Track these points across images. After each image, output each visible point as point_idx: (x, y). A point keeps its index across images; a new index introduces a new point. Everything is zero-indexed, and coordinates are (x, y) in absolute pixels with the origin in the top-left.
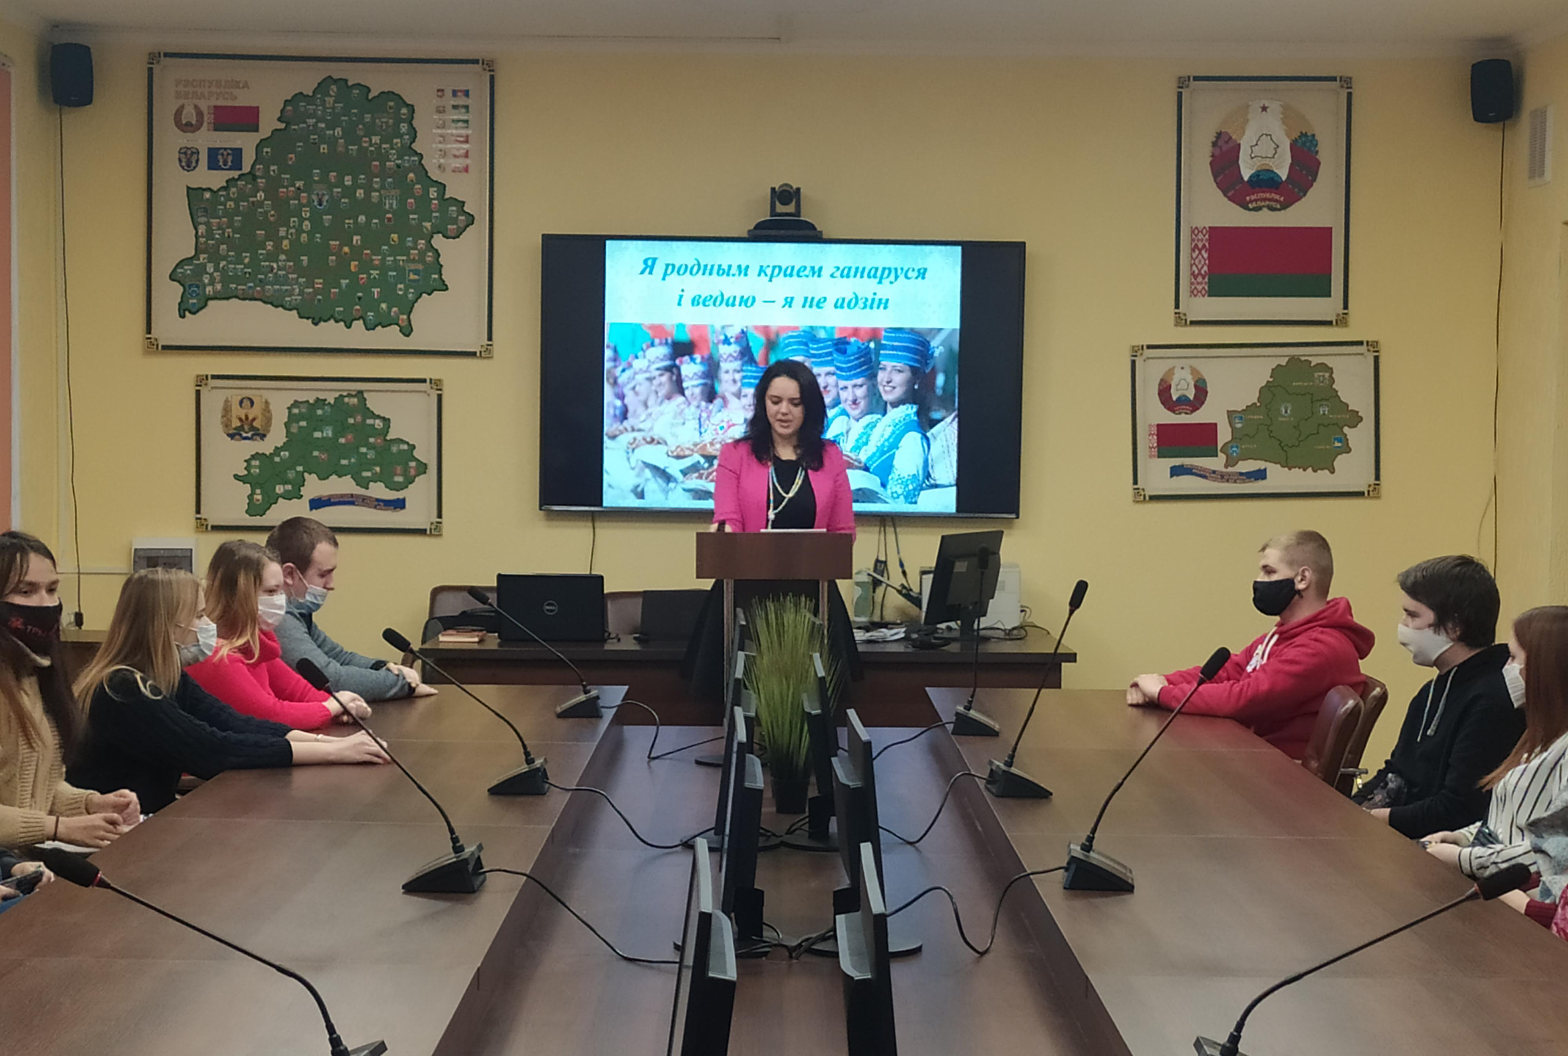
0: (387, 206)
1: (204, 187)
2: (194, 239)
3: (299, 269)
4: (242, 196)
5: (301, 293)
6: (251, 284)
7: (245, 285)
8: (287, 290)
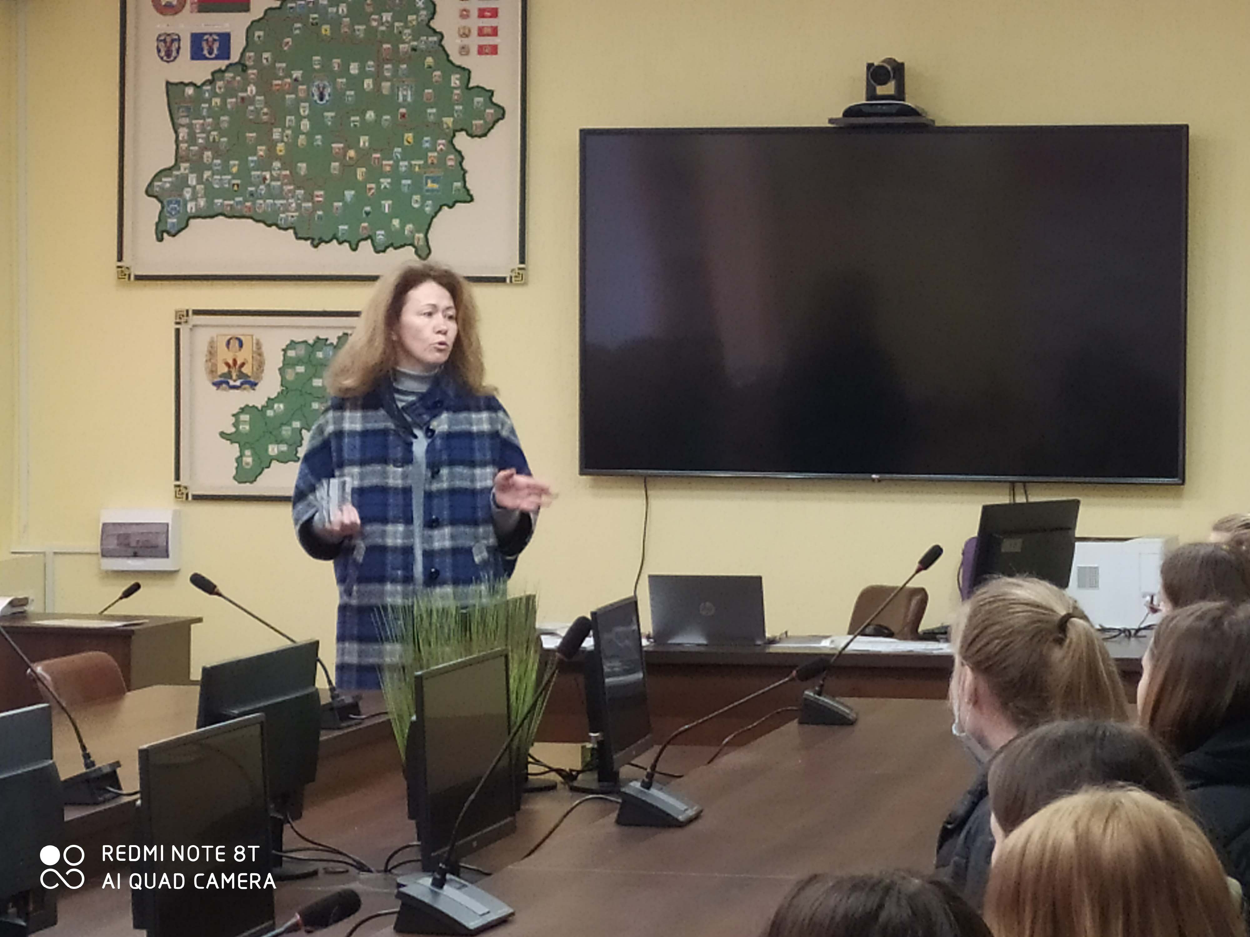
0: (401, 99)
1: (186, 81)
2: (174, 147)
3: (296, 180)
4: (230, 92)
5: (299, 207)
6: (241, 199)
7: (233, 200)
8: (282, 204)
